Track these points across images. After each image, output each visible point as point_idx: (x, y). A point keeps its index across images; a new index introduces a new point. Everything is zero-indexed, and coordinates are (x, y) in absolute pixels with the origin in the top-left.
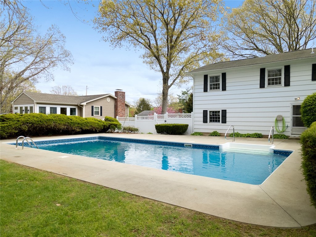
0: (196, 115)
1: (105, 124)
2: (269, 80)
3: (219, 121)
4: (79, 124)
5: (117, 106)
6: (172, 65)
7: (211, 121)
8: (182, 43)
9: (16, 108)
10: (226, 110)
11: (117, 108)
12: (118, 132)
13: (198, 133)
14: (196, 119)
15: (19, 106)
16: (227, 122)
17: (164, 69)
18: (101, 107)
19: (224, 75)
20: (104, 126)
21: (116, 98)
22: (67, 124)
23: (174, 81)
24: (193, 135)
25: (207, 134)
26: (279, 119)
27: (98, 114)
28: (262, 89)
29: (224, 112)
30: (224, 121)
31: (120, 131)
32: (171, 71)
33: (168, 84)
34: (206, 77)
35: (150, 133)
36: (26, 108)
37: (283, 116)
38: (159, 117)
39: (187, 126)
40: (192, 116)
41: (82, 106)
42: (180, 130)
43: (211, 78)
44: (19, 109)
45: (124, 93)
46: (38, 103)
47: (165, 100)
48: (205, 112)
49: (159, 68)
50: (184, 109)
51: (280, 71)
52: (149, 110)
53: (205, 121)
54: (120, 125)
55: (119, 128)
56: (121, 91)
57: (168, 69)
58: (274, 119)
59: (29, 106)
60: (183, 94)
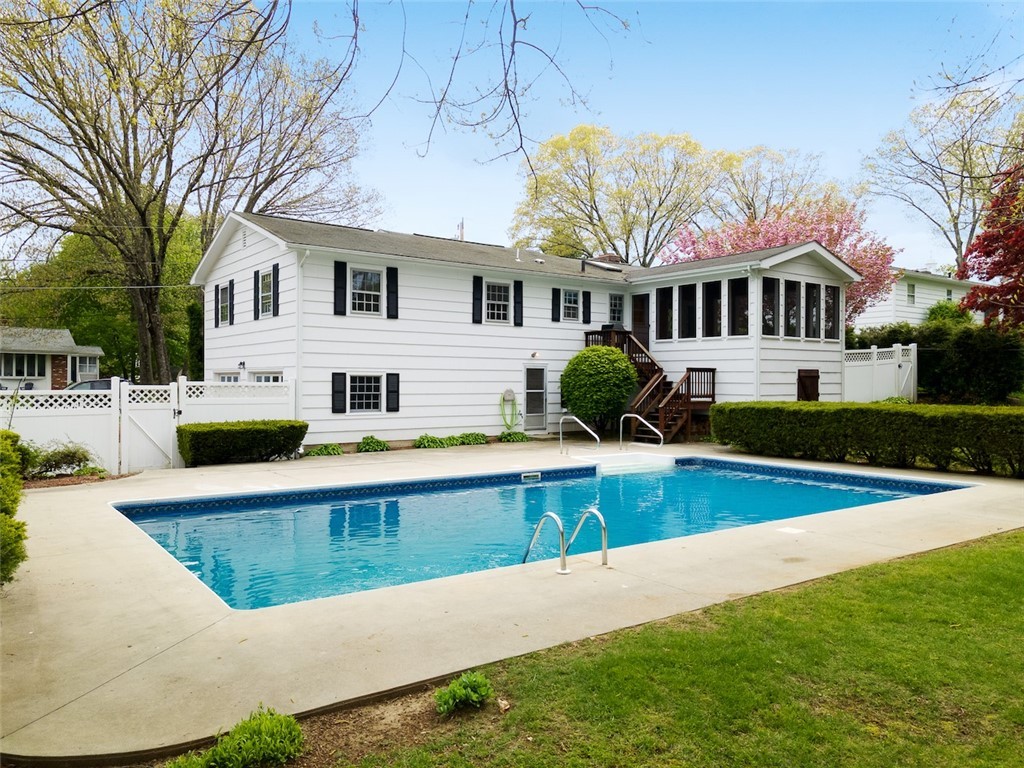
0: (308, 388)
2: (490, 307)
7: (354, 407)
10: (398, 375)
14: (308, 402)
16: (400, 409)
19: (392, 273)
26: (509, 398)
28: (477, 327)
29: (394, 379)
30: (393, 406)
34: (340, 268)
37: (515, 392)
40: (291, 391)
43: (355, 272)
48: (338, 379)
51: (507, 289)
53: (338, 408)
58: (498, 399)
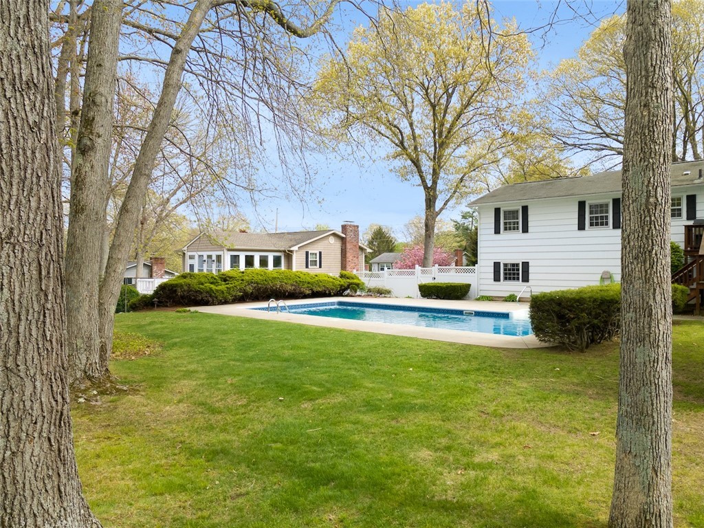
0: (483, 270)
1: (342, 283)
2: (591, 219)
3: (518, 279)
4: (309, 283)
5: (346, 251)
6: (442, 175)
7: (505, 279)
8: (461, 133)
9: (192, 257)
10: (528, 263)
11: (346, 254)
12: (359, 296)
13: (485, 297)
14: (483, 276)
15: (196, 254)
16: (530, 281)
17: (427, 181)
18: (320, 253)
19: (525, 209)
20: (341, 286)
21: (344, 236)
22: (295, 283)
23: (445, 204)
24: (478, 299)
25: (500, 299)
26: (606, 277)
27: (316, 265)
28: (582, 232)
29: (526, 265)
30: (526, 279)
31: (363, 294)
32: (440, 186)
33: (434, 209)
34: (497, 211)
35: (409, 297)
36: (210, 257)
37: (612, 273)
38: (423, 272)
39: (469, 286)
40: (476, 271)
41: (292, 251)
42: (458, 292)
43: (505, 212)
44: (197, 257)
45: (358, 227)
46: (229, 250)
47: (430, 237)
48: (497, 265)
49: (418, 180)
50: (465, 249)
51: (607, 205)
52: (391, 251)
53: (497, 279)
54: (364, 284)
55: (362, 289)
56: (352, 223)
57: (435, 183)
59: (214, 254)
60: (464, 217)
